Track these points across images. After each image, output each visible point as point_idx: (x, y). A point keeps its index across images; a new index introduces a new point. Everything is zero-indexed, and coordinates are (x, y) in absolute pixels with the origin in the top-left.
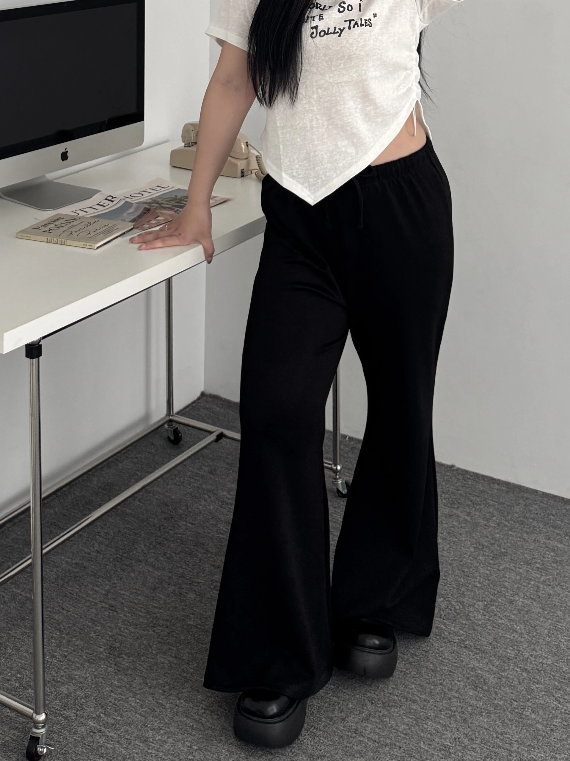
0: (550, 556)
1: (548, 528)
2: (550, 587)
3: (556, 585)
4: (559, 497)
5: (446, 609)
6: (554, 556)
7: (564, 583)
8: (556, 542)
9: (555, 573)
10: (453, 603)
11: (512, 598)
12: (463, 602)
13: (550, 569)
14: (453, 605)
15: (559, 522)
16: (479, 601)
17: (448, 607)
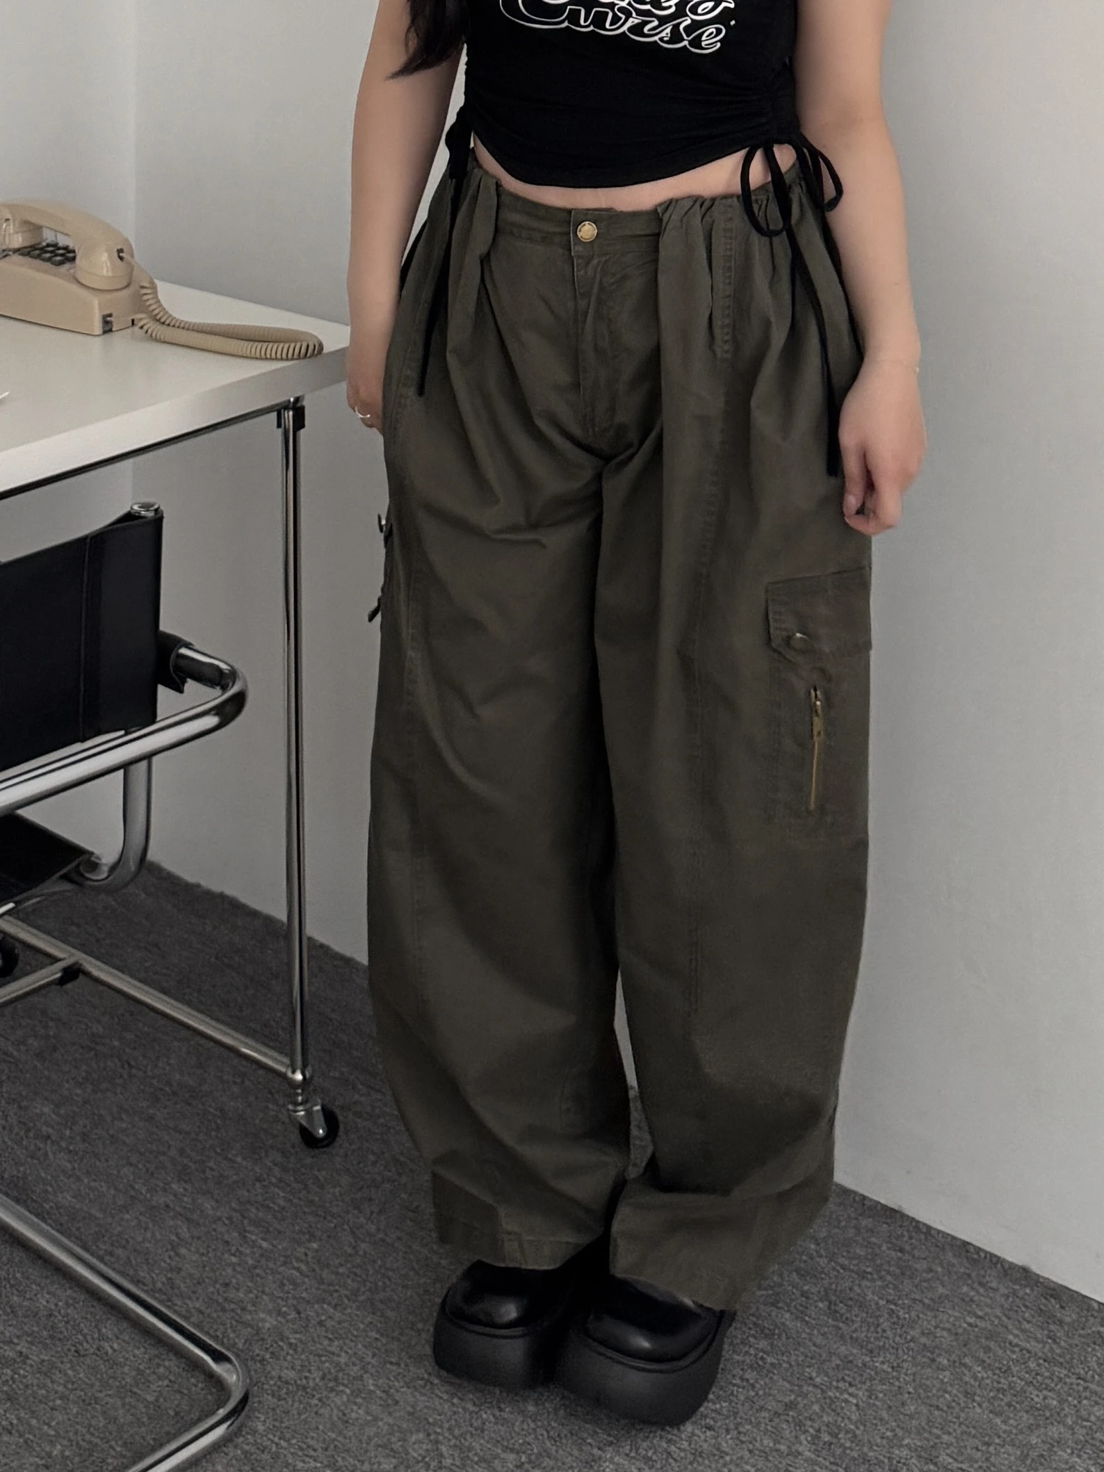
0: (752, 1351)
1: (786, 1273)
2: (709, 1433)
3: (728, 1431)
4: (855, 1193)
5: (418, 1462)
6: (763, 1351)
7: (748, 1427)
8: (787, 1315)
9: (742, 1398)
10: (444, 1449)
11: (600, 1452)
12: (470, 1449)
13: (735, 1385)
14: (442, 1455)
15: (823, 1262)
16: (512, 1450)
17: (424, 1457)
